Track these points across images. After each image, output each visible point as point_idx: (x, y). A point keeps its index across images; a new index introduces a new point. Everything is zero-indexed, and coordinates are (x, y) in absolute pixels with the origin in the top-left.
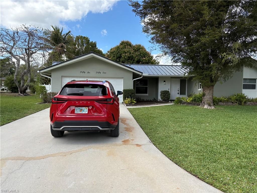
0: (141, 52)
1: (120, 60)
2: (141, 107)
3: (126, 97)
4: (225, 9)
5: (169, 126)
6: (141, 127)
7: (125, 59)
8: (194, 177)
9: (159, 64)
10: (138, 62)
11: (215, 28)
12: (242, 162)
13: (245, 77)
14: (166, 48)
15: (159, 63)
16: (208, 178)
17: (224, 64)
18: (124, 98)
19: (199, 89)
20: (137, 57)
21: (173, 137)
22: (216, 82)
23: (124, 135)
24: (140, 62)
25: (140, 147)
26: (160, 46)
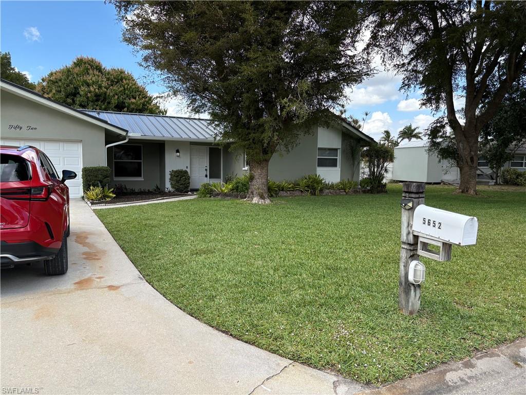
0: (126, 86)
1: (74, 101)
2: (127, 205)
3: (90, 186)
4: (282, 15)
5: (184, 242)
6: (123, 249)
7: (88, 98)
8: (224, 335)
9: (167, 115)
10: (120, 108)
11: (267, 50)
12: (307, 294)
13: (320, 146)
14: (175, 80)
15: (166, 112)
16: (247, 334)
17: (286, 120)
18: (87, 187)
19: (244, 167)
20: (116, 97)
21: (190, 262)
22: (272, 153)
23: (79, 270)
24: (125, 107)
25: (117, 291)
26: (163, 77)
